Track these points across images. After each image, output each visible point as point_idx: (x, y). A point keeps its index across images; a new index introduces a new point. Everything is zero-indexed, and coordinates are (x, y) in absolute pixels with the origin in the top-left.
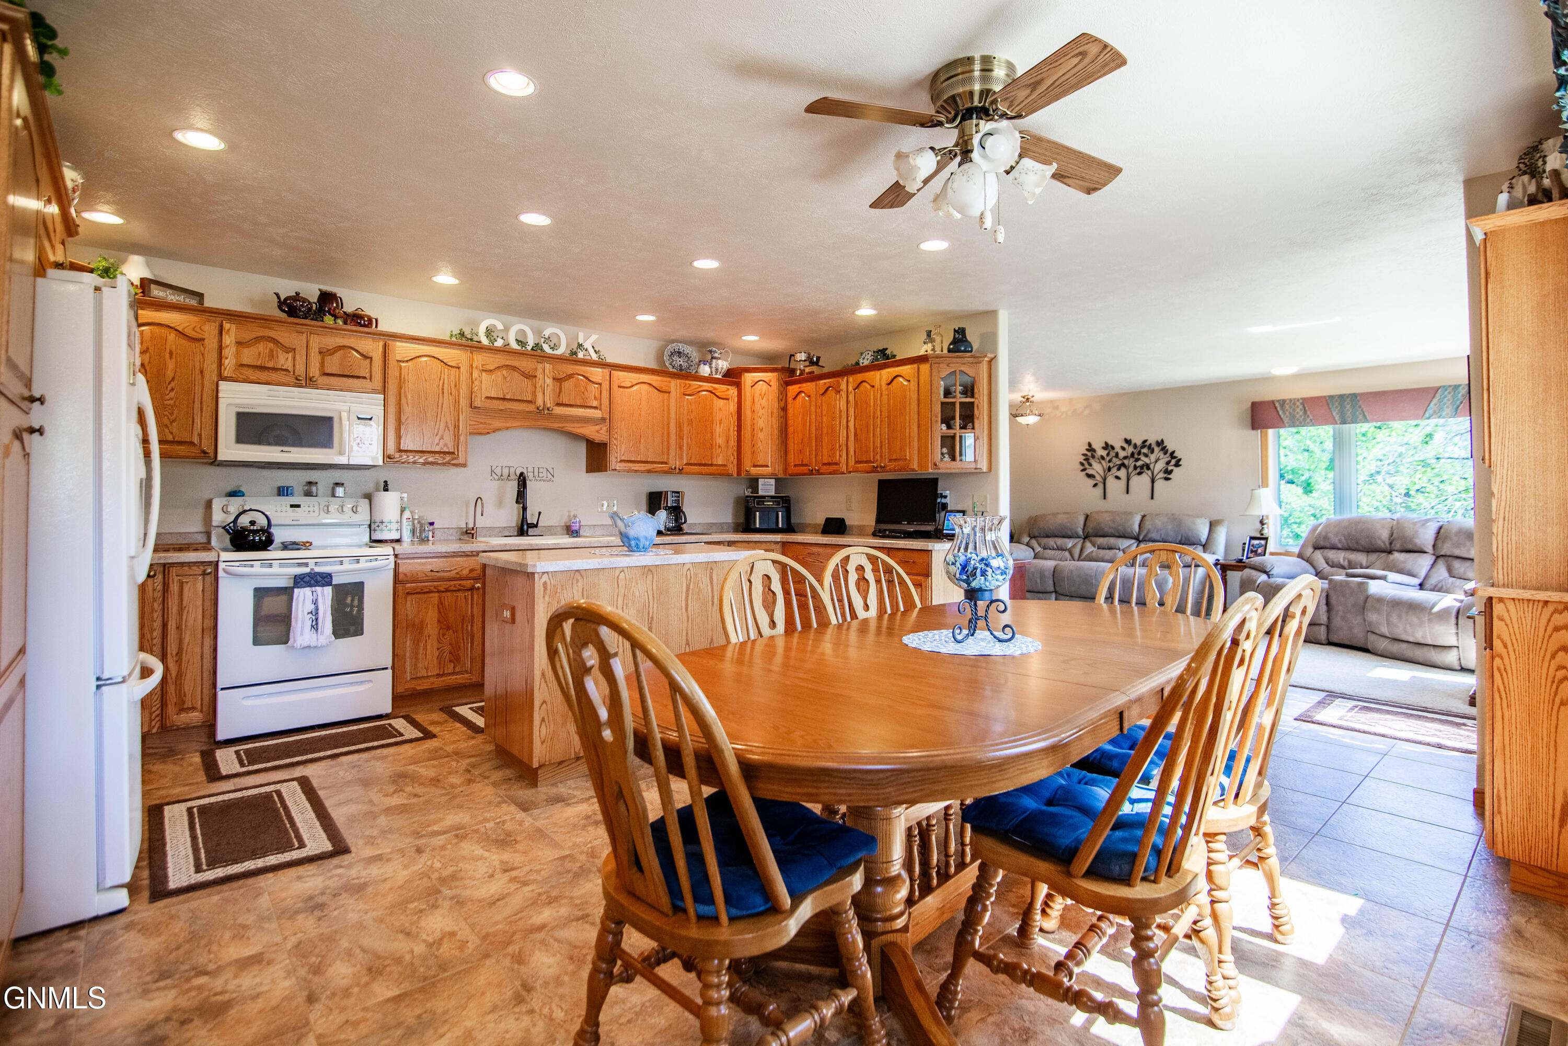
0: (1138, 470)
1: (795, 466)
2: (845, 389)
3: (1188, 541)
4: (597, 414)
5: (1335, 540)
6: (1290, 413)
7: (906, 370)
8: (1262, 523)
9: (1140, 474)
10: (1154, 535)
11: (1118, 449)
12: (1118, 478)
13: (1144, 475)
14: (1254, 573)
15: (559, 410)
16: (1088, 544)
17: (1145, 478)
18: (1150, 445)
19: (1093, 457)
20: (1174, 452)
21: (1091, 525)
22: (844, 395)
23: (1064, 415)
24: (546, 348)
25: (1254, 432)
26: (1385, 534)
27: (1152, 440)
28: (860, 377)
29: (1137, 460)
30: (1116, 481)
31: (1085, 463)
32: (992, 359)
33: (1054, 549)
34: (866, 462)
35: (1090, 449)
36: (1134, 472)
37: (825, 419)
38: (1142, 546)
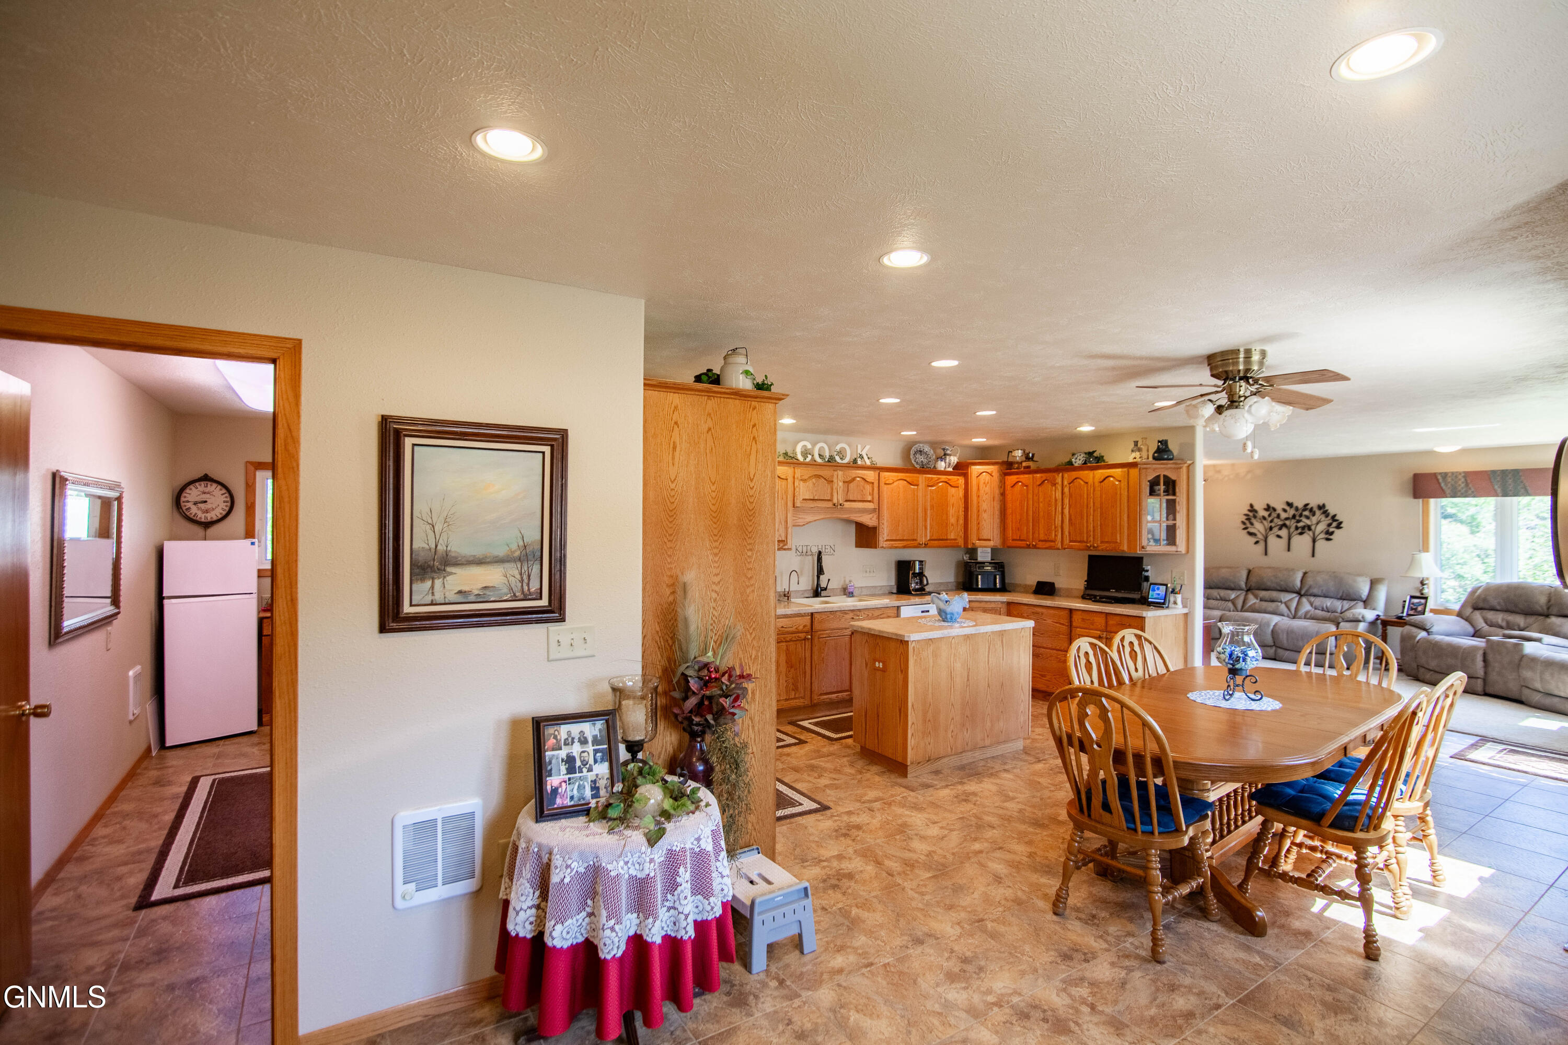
0: (1300, 531)
1: (1013, 540)
2: (1060, 483)
3: (1350, 597)
4: (870, 506)
5: (1496, 603)
6: (1452, 485)
7: (1118, 472)
8: (1422, 583)
9: (1301, 534)
10: (1315, 591)
11: (1279, 511)
12: (1279, 536)
13: (1305, 535)
14: (1414, 630)
15: (847, 505)
16: (1251, 596)
17: (1307, 538)
18: (1312, 508)
19: (1255, 517)
20: (1335, 516)
21: (1253, 579)
22: (1060, 488)
23: (1226, 478)
24: (837, 459)
25: (1416, 500)
26: (1543, 600)
27: (1313, 504)
28: (1074, 474)
29: (1299, 521)
30: (1279, 539)
31: (1247, 522)
32: (1190, 465)
33: (1217, 599)
34: (1079, 542)
35: (1252, 509)
36: (1296, 532)
37: (1041, 505)
38: (1304, 600)
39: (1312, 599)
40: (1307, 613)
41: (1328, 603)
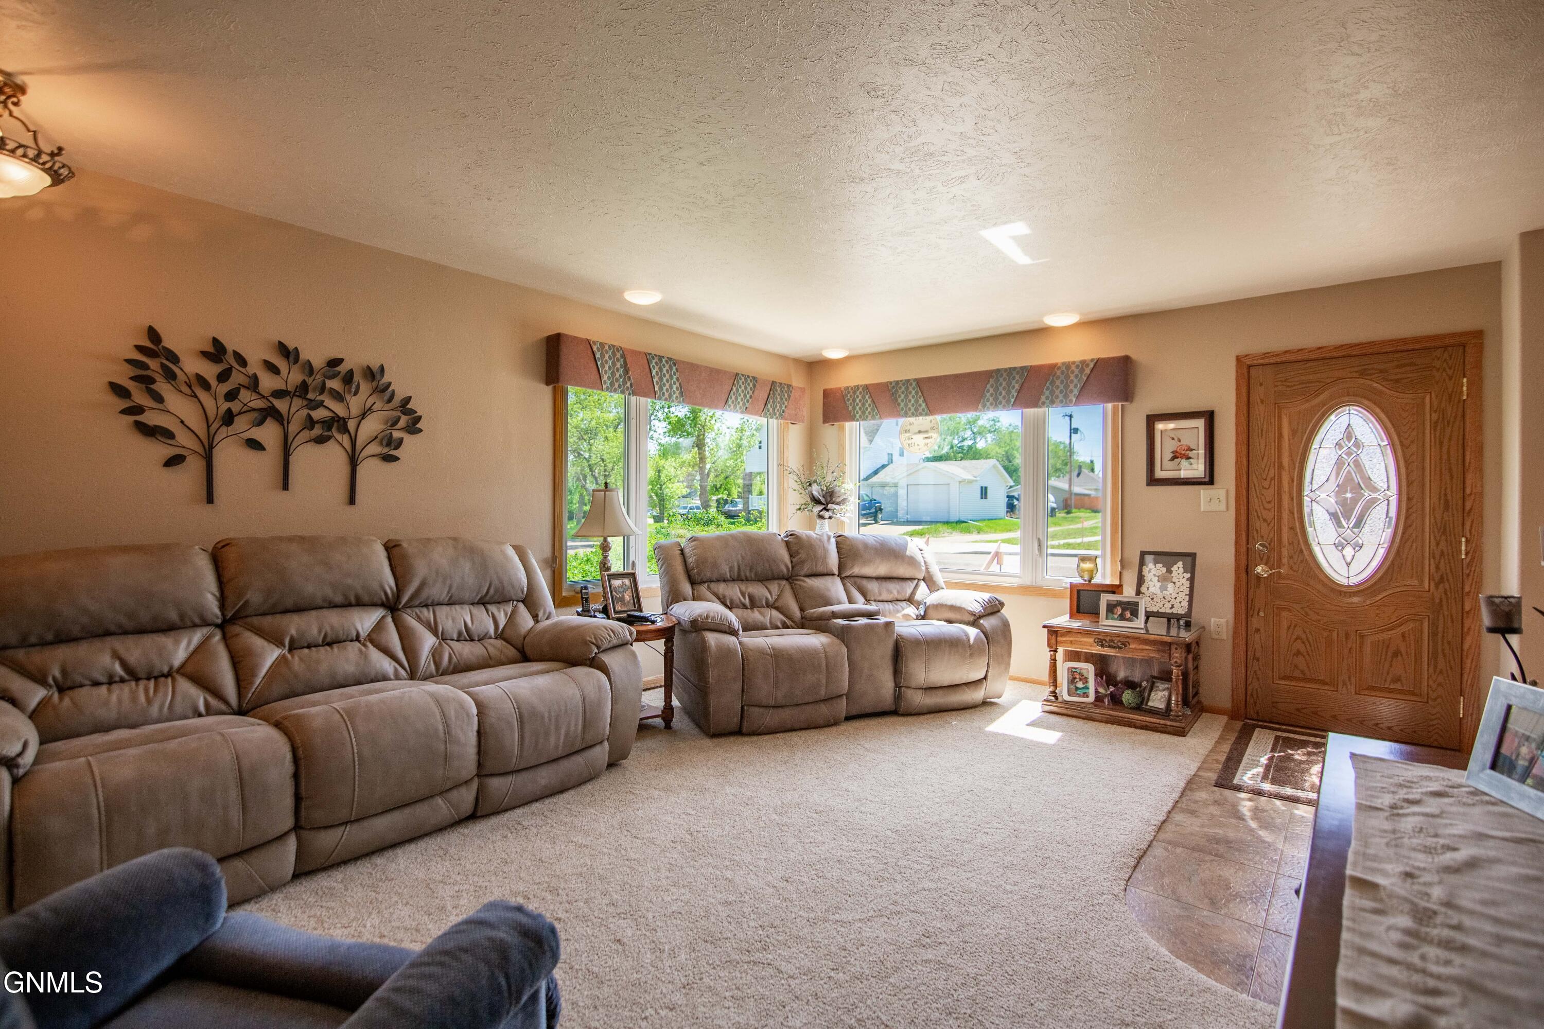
0: (317, 431)
5: (725, 569)
6: (609, 368)
9: (320, 440)
10: (437, 591)
11: (254, 367)
13: (331, 444)
16: (254, 641)
17: (334, 451)
18: (351, 372)
19: (170, 376)
20: (408, 400)
27: (354, 360)
29: (312, 404)
30: (248, 453)
31: (135, 388)
35: (156, 347)
36: (305, 434)
38: (410, 620)
39: (429, 614)
41: (466, 616)
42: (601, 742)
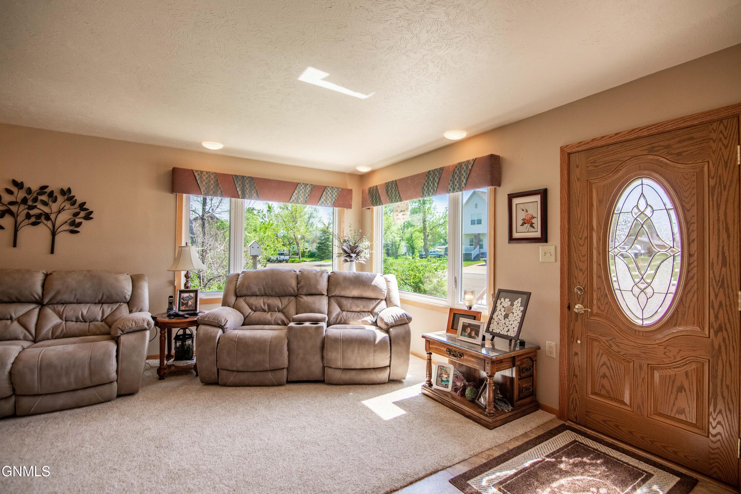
0: (33, 220)
5: (255, 289)
6: (206, 183)
8: (187, 277)
9: (35, 224)
10: (66, 297)
13: (41, 226)
14: (210, 329)
17: (43, 229)
18: (52, 192)
20: (84, 203)
25: (172, 194)
26: (294, 283)
27: (54, 186)
29: (31, 207)
36: (26, 222)
38: (49, 311)
39: (61, 308)
40: (55, 328)
41: (84, 310)
42: (111, 382)
